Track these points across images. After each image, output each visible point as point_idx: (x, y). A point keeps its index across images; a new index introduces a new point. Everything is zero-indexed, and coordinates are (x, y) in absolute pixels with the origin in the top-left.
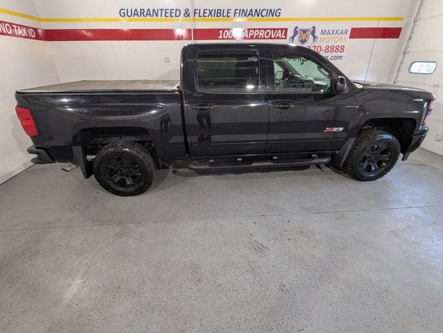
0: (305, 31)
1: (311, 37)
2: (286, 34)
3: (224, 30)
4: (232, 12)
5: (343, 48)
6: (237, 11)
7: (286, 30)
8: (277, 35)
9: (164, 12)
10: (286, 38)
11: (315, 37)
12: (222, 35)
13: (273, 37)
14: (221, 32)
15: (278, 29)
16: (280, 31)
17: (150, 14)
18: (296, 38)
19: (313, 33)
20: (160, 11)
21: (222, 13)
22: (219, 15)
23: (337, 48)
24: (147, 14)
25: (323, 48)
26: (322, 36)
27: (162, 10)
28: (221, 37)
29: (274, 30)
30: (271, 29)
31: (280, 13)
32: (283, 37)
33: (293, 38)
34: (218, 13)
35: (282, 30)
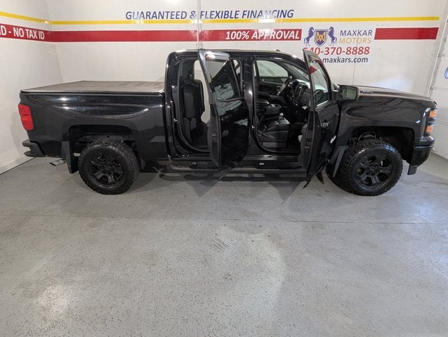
0: (321, 32)
1: (329, 39)
2: (300, 35)
3: (231, 31)
4: (240, 14)
5: (367, 50)
6: (246, 13)
7: (300, 31)
8: (290, 36)
9: (170, 14)
10: (300, 39)
11: (333, 38)
12: (230, 37)
13: (285, 38)
14: (228, 33)
15: (291, 30)
16: (293, 32)
17: (156, 17)
18: (312, 39)
19: (331, 34)
20: (165, 14)
21: (229, 14)
22: (226, 16)
23: (361, 50)
24: (153, 17)
25: (344, 49)
26: (342, 37)
27: (168, 12)
28: (228, 38)
29: (287, 31)
30: (283, 30)
31: (292, 14)
32: (296, 38)
33: (308, 39)
34: (225, 14)
35: (295, 31)
